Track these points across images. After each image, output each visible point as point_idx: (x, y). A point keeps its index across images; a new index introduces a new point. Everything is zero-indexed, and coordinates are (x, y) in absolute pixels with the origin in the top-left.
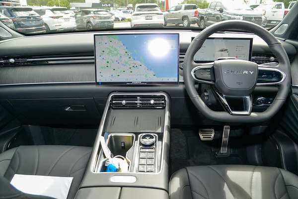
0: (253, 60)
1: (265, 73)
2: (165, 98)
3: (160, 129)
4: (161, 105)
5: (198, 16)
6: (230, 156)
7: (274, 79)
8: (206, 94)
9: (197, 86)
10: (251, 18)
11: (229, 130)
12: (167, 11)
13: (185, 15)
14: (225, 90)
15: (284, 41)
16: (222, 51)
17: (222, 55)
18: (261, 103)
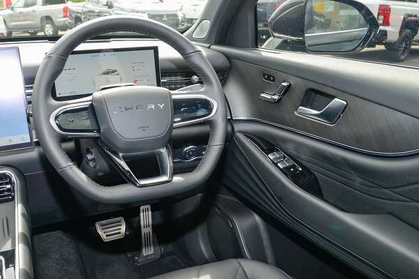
0: (164, 85)
1: (183, 105)
2: (10, 179)
3: (9, 243)
4: (6, 193)
5: (70, 15)
6: (161, 258)
7: (200, 113)
8: (90, 157)
9: (71, 145)
10: (161, 16)
11: (150, 212)
12: (8, 8)
13: (48, 15)
14: (120, 145)
15: (209, 48)
16: (108, 73)
17: (108, 82)
18: (190, 156)
